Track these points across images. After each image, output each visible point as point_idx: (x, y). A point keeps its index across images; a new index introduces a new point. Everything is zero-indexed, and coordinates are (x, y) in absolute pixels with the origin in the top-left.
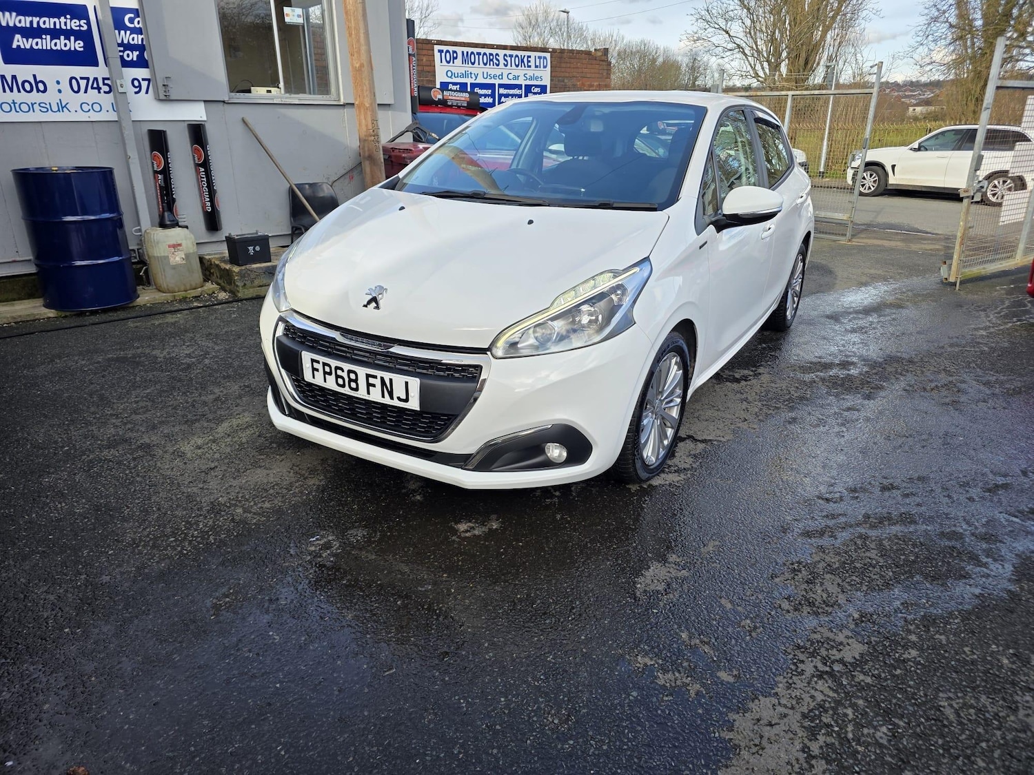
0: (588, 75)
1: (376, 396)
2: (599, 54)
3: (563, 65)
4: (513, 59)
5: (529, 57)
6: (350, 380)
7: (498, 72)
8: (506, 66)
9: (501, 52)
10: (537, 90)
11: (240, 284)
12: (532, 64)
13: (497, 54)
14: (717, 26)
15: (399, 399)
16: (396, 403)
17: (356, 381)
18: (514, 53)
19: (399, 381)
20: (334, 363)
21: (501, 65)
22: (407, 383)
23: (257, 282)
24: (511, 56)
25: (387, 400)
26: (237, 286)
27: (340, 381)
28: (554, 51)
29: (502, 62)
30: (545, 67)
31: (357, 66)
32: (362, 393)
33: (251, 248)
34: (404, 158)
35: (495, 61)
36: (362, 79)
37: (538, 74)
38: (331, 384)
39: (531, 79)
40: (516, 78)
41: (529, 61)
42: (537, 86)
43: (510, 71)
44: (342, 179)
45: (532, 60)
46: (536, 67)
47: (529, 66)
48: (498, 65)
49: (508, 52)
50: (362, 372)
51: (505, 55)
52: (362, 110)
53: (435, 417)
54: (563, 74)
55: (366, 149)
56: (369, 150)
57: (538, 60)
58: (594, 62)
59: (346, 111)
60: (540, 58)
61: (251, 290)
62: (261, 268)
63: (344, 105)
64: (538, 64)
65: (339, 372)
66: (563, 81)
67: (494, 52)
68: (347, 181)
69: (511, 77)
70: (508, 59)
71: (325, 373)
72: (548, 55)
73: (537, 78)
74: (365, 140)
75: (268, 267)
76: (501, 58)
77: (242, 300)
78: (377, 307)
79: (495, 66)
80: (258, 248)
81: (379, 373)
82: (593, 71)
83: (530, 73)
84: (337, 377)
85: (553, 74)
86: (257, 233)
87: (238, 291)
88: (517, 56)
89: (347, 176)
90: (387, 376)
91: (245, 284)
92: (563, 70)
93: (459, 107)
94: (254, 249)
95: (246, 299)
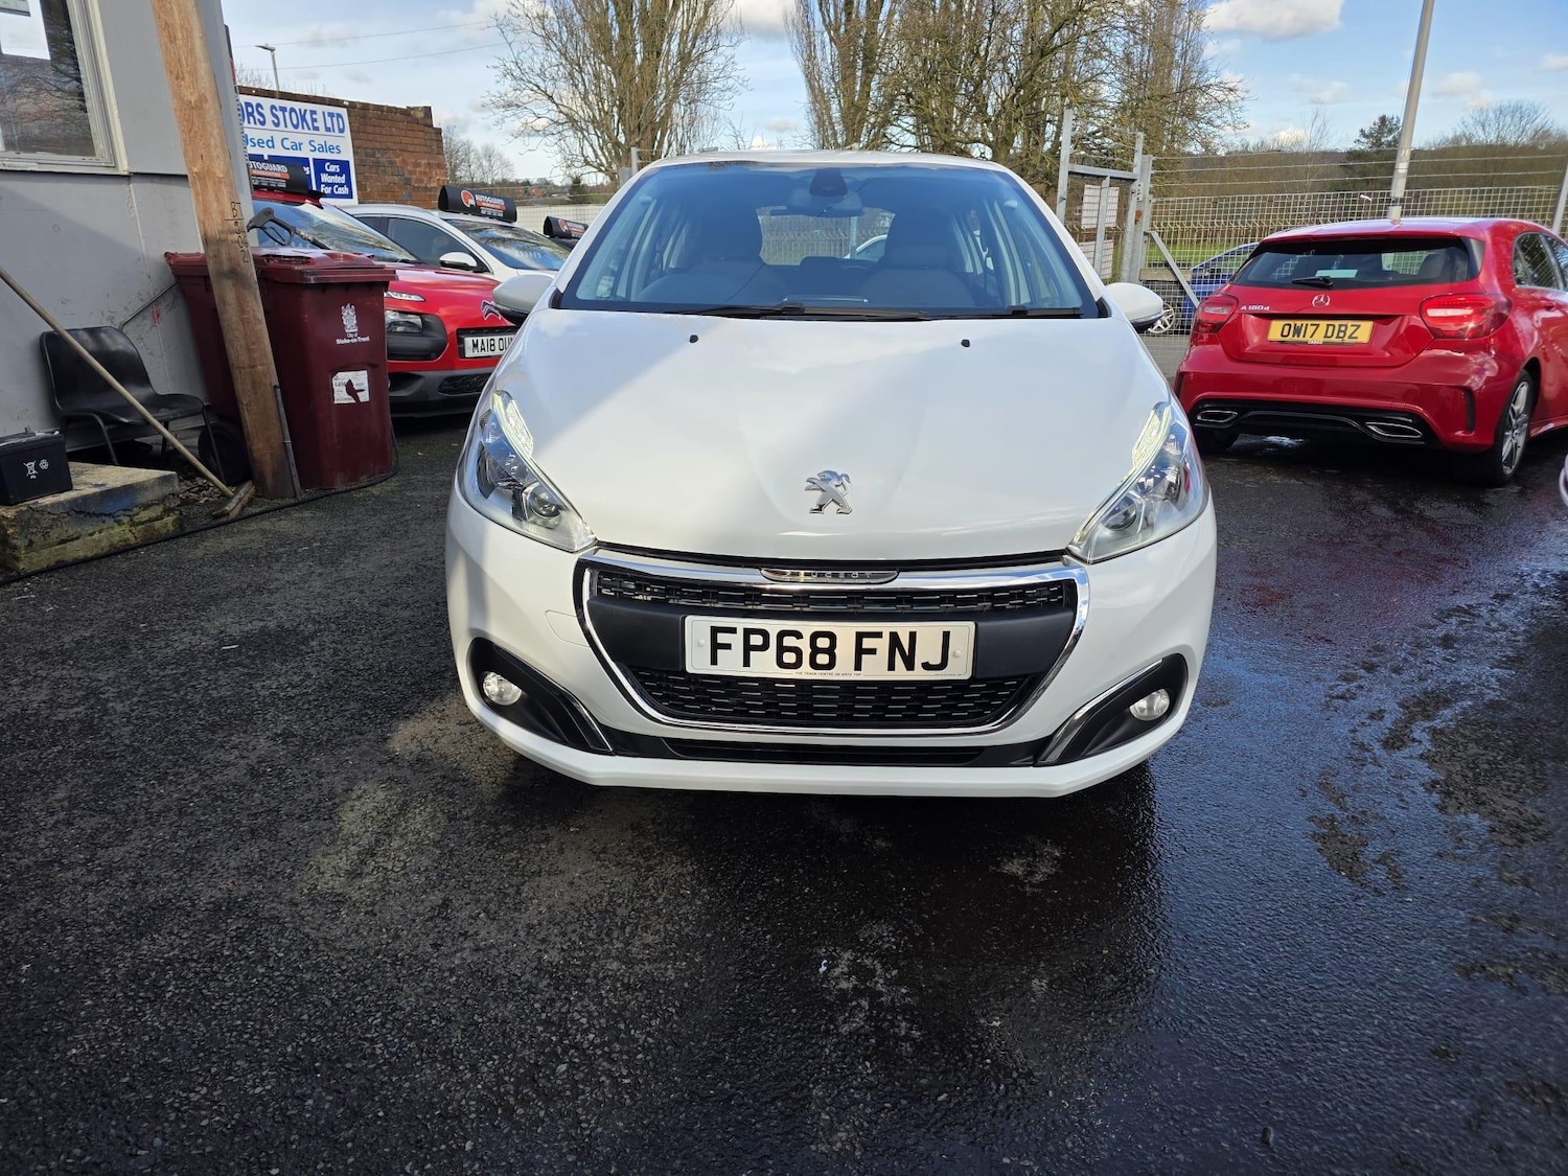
0: (411, 148)
1: (875, 669)
2: (420, 115)
3: (370, 129)
4: (287, 114)
5: (313, 112)
6: (815, 650)
7: (266, 136)
8: (277, 125)
9: (267, 102)
10: (333, 168)
11: (20, 542)
12: (320, 124)
13: (259, 105)
14: (535, 88)
15: (927, 666)
16: (919, 674)
17: (830, 651)
18: (288, 104)
19: (928, 634)
20: (773, 627)
21: (269, 124)
22: (946, 635)
23: (54, 535)
24: (283, 109)
25: (901, 673)
26: (15, 548)
27: (789, 658)
28: (352, 107)
29: (269, 118)
30: (341, 131)
31: (193, 99)
32: (844, 671)
33: (30, 466)
34: (301, 272)
35: (257, 116)
36: (204, 124)
37: (332, 141)
38: (764, 665)
39: (322, 149)
40: (297, 146)
41: (314, 120)
42: (334, 162)
43: (286, 135)
44: (139, 319)
45: (319, 117)
46: (328, 129)
47: (317, 129)
48: (263, 123)
49: (278, 103)
50: (846, 632)
51: (273, 107)
52: (210, 185)
53: (996, 684)
54: (371, 145)
55: (224, 257)
56: (230, 259)
57: (328, 119)
58: (416, 127)
59: (134, 187)
60: (331, 115)
61: (45, 552)
62: (60, 504)
63: (127, 178)
64: (329, 125)
65: (789, 641)
66: (373, 156)
67: (254, 100)
68: (148, 322)
69: (287, 144)
70: (280, 114)
71: (748, 648)
72: (343, 112)
73: (331, 149)
74: (220, 241)
75: (75, 500)
76: (266, 112)
77: (29, 576)
78: (843, 510)
79: (259, 126)
80: (44, 464)
81: (886, 628)
82: (416, 141)
83: (319, 140)
84: (781, 649)
85: (357, 143)
86: (27, 433)
87: (17, 559)
88: (292, 110)
89: (148, 314)
90: (903, 629)
91: (31, 543)
92: (371, 137)
93: (270, 189)
94: (37, 467)
95: (36, 573)
